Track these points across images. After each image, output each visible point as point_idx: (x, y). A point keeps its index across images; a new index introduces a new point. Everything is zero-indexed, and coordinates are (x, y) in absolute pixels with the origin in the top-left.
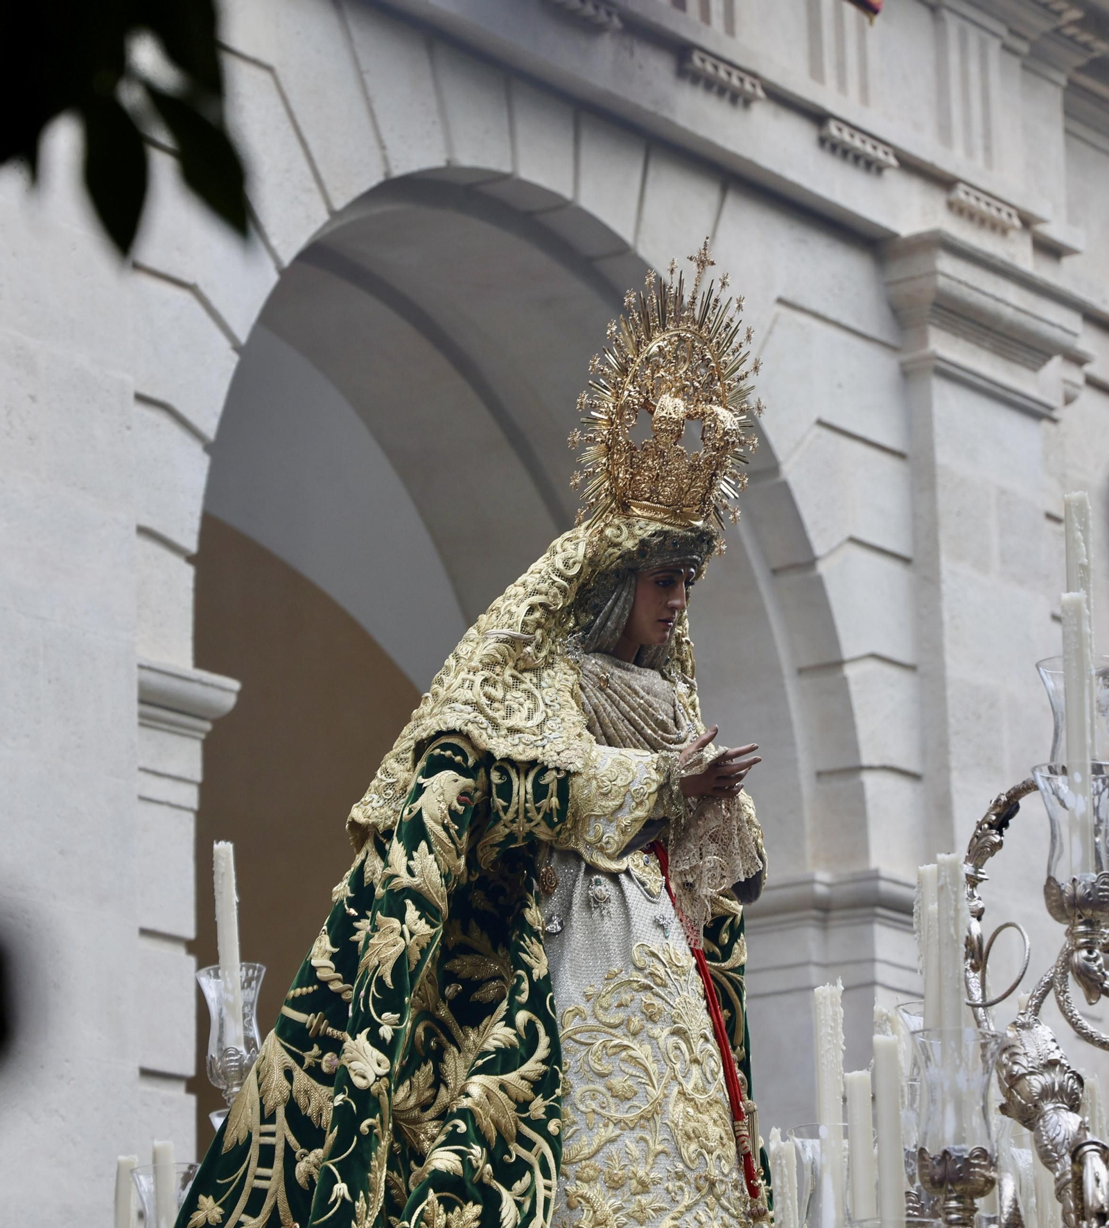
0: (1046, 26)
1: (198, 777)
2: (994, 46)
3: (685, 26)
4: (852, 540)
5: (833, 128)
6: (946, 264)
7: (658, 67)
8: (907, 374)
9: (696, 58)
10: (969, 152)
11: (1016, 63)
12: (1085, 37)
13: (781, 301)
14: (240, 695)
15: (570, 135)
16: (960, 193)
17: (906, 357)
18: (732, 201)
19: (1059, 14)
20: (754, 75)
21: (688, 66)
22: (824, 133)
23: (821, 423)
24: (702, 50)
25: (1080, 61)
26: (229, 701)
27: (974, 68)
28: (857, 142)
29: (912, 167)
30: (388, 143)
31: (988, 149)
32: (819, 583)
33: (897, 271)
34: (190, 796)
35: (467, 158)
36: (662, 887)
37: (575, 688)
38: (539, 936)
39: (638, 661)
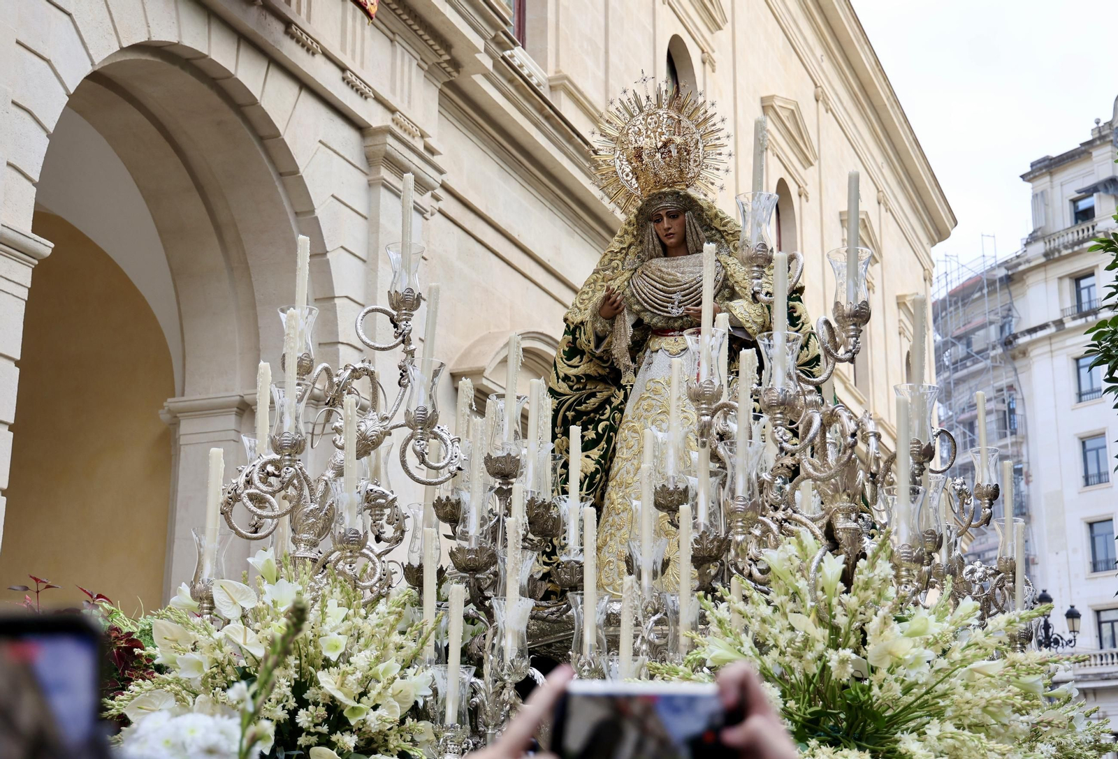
0: (435, 60)
1: (29, 285)
2: (415, 63)
3: (290, 13)
4: (342, 247)
5: (348, 73)
6: (390, 140)
7: (278, 27)
8: (370, 185)
9: (294, 27)
10: (402, 101)
11: (422, 73)
12: (449, 69)
13: (320, 141)
14: (53, 249)
15: (236, 47)
16: (397, 115)
17: (371, 178)
18: (303, 93)
19: (441, 56)
20: (318, 43)
21: (290, 30)
22: (345, 75)
23: (333, 196)
24: (296, 25)
25: (447, 80)
26: (48, 252)
27: (406, 69)
28: (358, 82)
29: (379, 100)
30: (150, 25)
31: (409, 102)
32: (328, 262)
33: (369, 141)
34: (24, 294)
35: (187, 42)
36: (684, 349)
37: (628, 280)
38: (624, 388)
39: (687, 253)
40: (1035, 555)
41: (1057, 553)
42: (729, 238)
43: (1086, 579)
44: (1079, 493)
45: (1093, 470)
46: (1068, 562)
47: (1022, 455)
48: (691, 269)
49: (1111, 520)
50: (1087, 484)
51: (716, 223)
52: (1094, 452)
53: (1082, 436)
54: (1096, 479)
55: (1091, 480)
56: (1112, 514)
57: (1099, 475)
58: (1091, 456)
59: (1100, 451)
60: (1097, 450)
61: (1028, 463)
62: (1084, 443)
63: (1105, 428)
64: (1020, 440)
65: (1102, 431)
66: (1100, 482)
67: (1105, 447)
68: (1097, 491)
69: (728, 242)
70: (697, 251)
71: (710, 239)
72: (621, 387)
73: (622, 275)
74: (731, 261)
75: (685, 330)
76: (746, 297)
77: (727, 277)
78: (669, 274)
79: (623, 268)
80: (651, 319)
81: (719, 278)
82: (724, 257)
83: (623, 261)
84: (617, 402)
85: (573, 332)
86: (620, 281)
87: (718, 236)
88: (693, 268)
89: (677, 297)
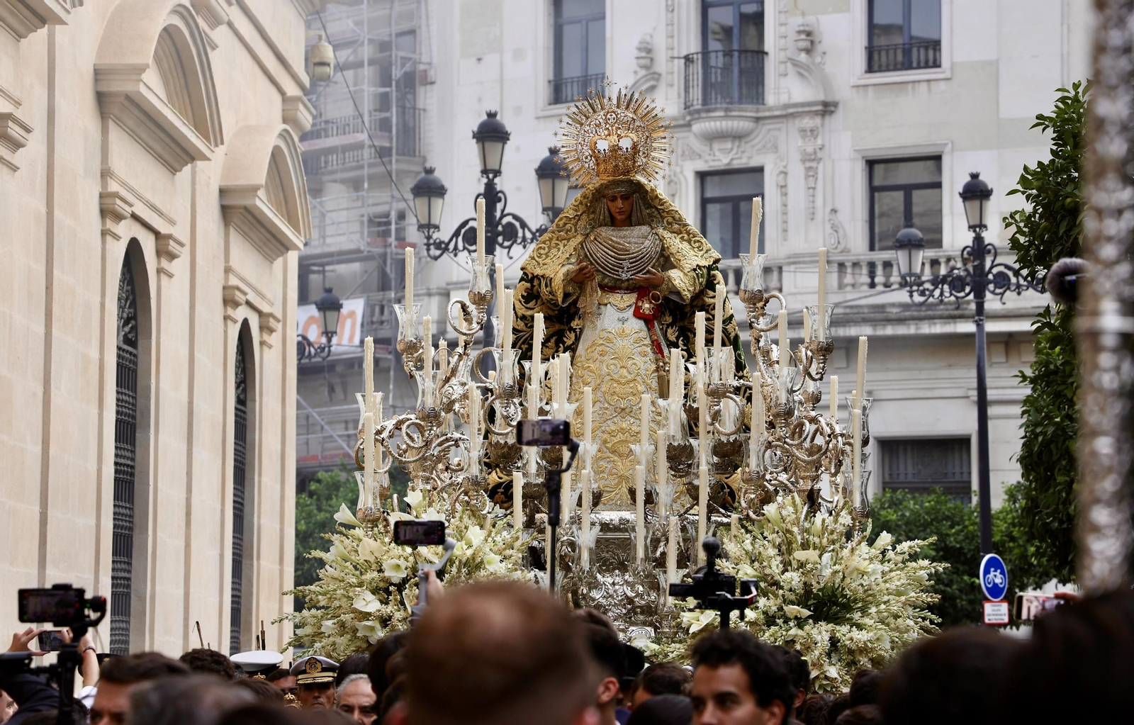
36: (630, 306)
37: (581, 243)
38: (574, 330)
39: (631, 225)
69: (663, 218)
70: (639, 224)
71: (650, 215)
72: (571, 329)
73: (575, 237)
74: (667, 234)
75: (630, 289)
76: (681, 268)
77: (663, 249)
78: (619, 244)
79: (576, 231)
80: (603, 279)
81: (659, 249)
82: (660, 231)
83: (575, 225)
84: (569, 342)
85: (531, 281)
86: (574, 242)
87: (656, 213)
88: (637, 240)
89: (626, 264)
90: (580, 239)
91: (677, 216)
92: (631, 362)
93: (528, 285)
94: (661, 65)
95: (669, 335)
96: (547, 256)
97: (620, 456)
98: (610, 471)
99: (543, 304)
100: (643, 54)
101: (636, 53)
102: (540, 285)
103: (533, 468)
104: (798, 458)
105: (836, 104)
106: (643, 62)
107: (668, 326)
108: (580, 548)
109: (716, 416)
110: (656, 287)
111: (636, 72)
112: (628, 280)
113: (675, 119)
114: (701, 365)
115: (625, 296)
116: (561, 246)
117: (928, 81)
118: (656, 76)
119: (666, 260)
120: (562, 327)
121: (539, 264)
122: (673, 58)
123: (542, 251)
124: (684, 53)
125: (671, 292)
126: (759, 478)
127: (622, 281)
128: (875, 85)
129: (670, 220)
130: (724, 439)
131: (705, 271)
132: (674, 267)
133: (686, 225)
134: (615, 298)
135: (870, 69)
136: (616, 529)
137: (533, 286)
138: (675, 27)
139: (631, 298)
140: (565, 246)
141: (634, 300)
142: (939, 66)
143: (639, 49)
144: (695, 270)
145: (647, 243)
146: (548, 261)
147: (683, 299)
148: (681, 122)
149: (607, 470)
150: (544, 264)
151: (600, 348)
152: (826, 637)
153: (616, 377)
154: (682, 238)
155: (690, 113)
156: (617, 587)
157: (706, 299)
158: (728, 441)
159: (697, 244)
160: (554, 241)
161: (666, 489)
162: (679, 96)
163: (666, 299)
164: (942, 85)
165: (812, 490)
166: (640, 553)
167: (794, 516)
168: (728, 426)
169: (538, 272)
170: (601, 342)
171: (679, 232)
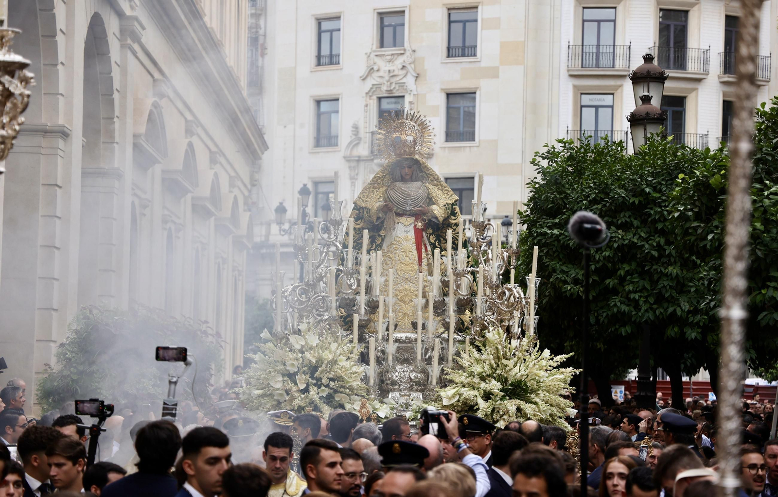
36: (411, 224)
37: (386, 191)
38: (381, 236)
39: (412, 181)
40: (263, 126)
41: (285, 127)
42: (430, 176)
43: (310, 153)
44: (311, 72)
45: (325, 51)
46: (294, 136)
47: (260, 28)
48: (414, 189)
49: (337, 100)
50: (319, 64)
51: (425, 170)
52: (328, 34)
53: (319, 17)
54: (327, 60)
55: (323, 60)
56: (339, 94)
57: (331, 56)
58: (325, 37)
59: (334, 33)
60: (331, 32)
61: (265, 36)
62: (319, 24)
63: (341, 12)
64: (259, 12)
65: (338, 15)
66: (331, 63)
67: (339, 30)
68: (327, 73)
69: (429, 178)
70: (416, 181)
71: (422, 176)
72: (379, 235)
73: (382, 187)
74: (430, 186)
75: (411, 215)
76: (438, 205)
77: (429, 194)
78: (406, 191)
79: (383, 184)
80: (397, 210)
81: (426, 194)
82: (427, 184)
83: (383, 180)
84: (378, 242)
85: (359, 210)
86: (382, 190)
87: (425, 175)
88: (415, 189)
89: (409, 202)
90: (385, 188)
91: (436, 177)
92: (411, 254)
93: (358, 212)
94: (362, 134)
95: (431, 239)
96: (368, 197)
97: (405, 302)
98: (399, 310)
99: (365, 222)
100: (354, 129)
101: (351, 129)
102: (363, 212)
103: (363, 311)
104: (501, 309)
105: (433, 155)
106: (354, 133)
107: (430, 234)
108: (388, 354)
109: (458, 286)
110: (424, 214)
111: (351, 137)
112: (410, 210)
113: (367, 157)
114: (450, 258)
115: (408, 219)
116: (375, 191)
117: (470, 147)
118: (360, 139)
119: (430, 201)
120: (374, 234)
121: (363, 201)
122: (366, 133)
123: (365, 194)
124: (371, 130)
125: (433, 217)
126: (481, 320)
127: (407, 211)
128: (449, 147)
129: (432, 179)
130: (462, 298)
131: (450, 206)
132: (434, 204)
133: (440, 182)
134: (403, 220)
135: (447, 141)
136: (404, 342)
137: (360, 213)
138: (368, 119)
139: (411, 220)
140: (377, 191)
141: (413, 221)
142: (474, 141)
143: (353, 127)
144: (445, 206)
145: (420, 191)
146: (368, 199)
147: (439, 221)
148: (369, 158)
149: (397, 310)
150: (366, 201)
151: (395, 246)
152: (515, 408)
153: (403, 261)
154: (438, 188)
155: (374, 156)
156: (405, 373)
157: (450, 221)
158: (464, 298)
159: (446, 192)
160: (371, 189)
161: (433, 324)
162: (369, 147)
163: (430, 220)
164: (475, 149)
165: (508, 326)
166: (419, 357)
167: (499, 340)
168: (464, 292)
169: (363, 205)
170: (395, 243)
171: (437, 185)
